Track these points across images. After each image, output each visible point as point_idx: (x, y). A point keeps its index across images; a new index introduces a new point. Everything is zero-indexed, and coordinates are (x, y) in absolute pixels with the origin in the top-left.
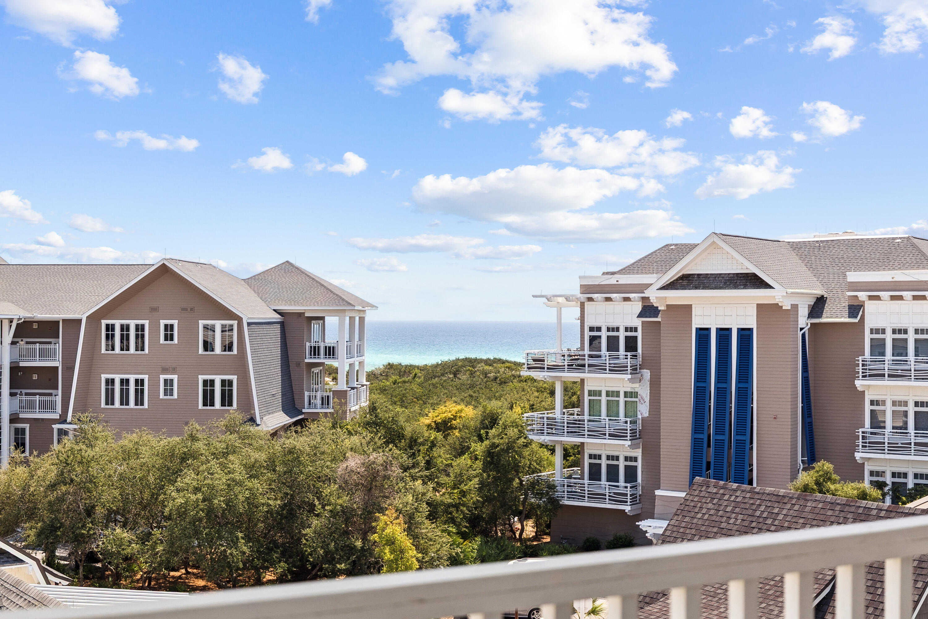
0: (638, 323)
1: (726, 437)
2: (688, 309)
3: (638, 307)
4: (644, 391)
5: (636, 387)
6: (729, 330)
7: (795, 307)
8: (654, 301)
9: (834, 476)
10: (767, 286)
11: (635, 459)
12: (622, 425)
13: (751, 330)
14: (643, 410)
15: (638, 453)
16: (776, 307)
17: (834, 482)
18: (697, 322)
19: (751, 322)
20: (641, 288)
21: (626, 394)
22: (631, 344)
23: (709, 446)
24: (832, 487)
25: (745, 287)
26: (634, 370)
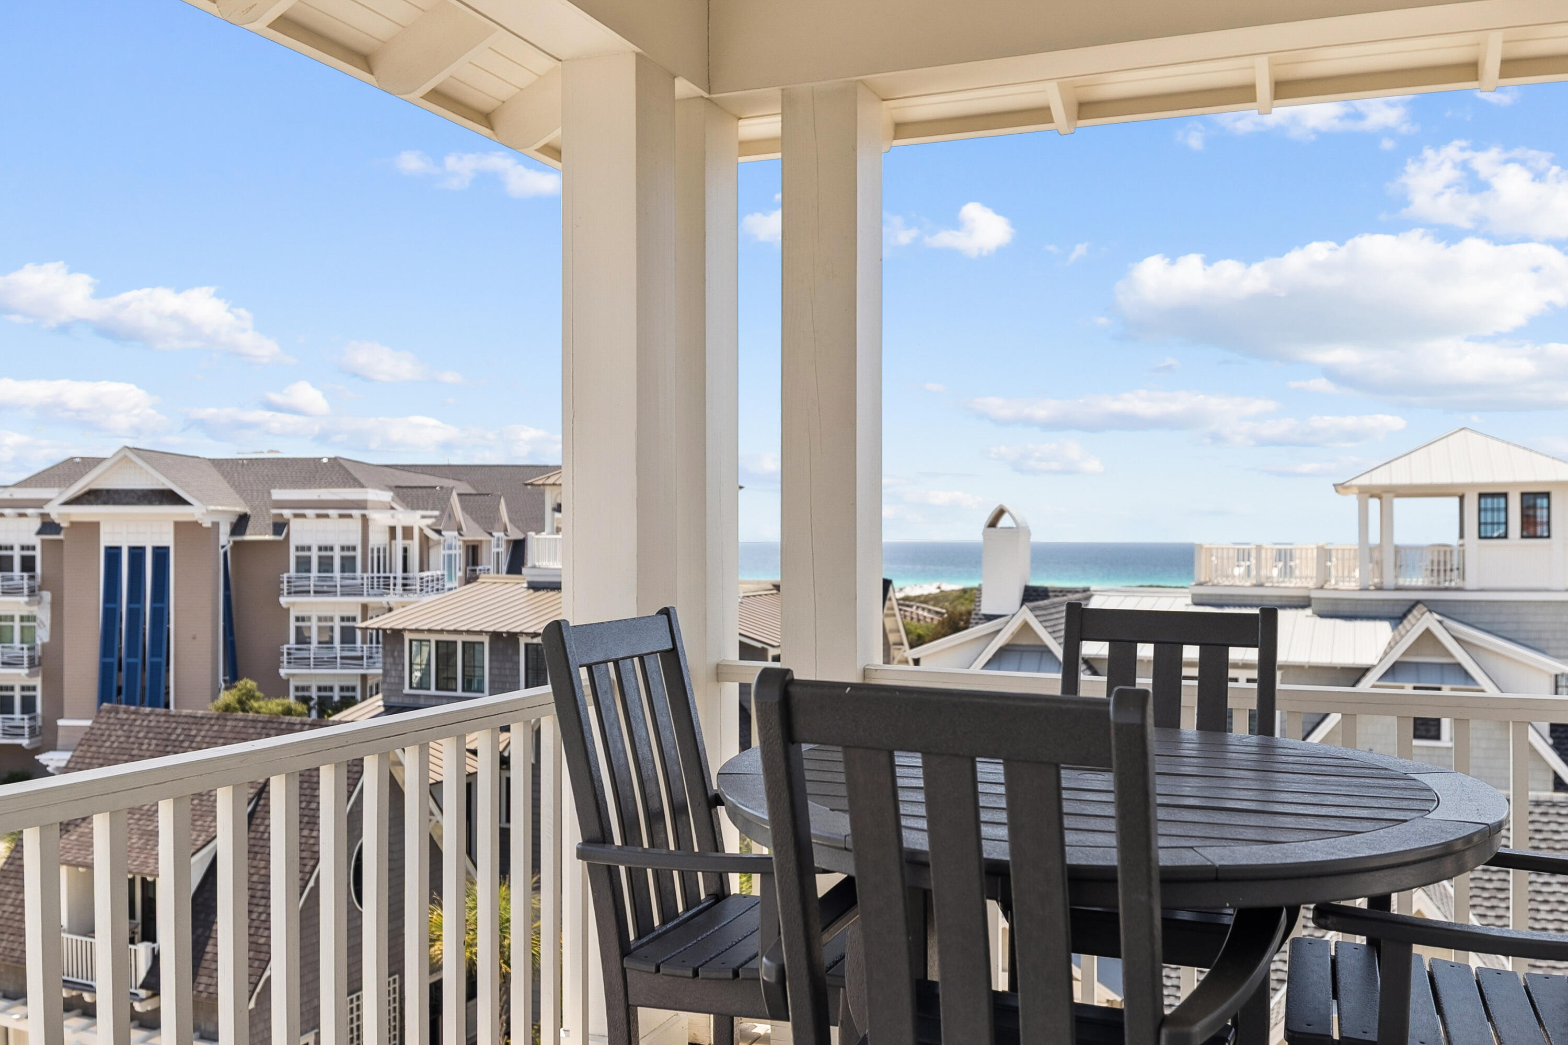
0: (36, 541)
1: (139, 660)
2: (94, 527)
3: (37, 524)
4: (44, 614)
5: (34, 610)
6: (143, 549)
7: (216, 525)
8: (55, 517)
9: (258, 694)
10: (184, 502)
11: (34, 688)
12: (17, 652)
13: (167, 548)
14: (43, 635)
15: (37, 682)
16: (196, 525)
17: (257, 699)
18: (107, 539)
19: (167, 539)
20: (39, 503)
21: (22, 619)
22: (28, 564)
23: (120, 669)
24: (256, 705)
25: (161, 503)
26: (32, 592)
